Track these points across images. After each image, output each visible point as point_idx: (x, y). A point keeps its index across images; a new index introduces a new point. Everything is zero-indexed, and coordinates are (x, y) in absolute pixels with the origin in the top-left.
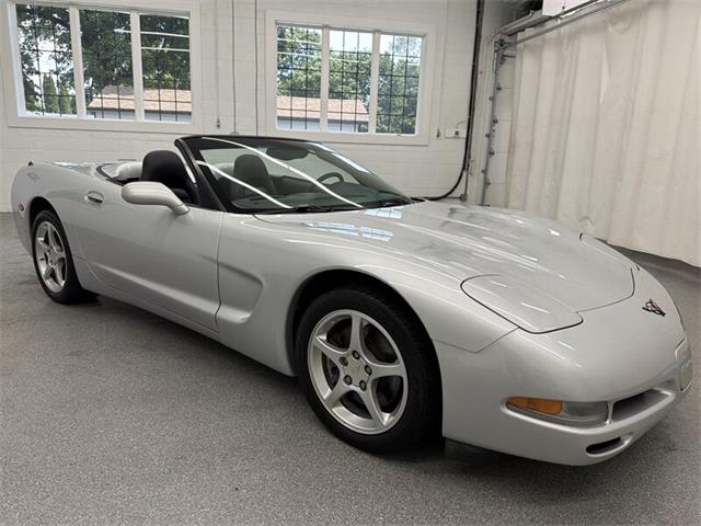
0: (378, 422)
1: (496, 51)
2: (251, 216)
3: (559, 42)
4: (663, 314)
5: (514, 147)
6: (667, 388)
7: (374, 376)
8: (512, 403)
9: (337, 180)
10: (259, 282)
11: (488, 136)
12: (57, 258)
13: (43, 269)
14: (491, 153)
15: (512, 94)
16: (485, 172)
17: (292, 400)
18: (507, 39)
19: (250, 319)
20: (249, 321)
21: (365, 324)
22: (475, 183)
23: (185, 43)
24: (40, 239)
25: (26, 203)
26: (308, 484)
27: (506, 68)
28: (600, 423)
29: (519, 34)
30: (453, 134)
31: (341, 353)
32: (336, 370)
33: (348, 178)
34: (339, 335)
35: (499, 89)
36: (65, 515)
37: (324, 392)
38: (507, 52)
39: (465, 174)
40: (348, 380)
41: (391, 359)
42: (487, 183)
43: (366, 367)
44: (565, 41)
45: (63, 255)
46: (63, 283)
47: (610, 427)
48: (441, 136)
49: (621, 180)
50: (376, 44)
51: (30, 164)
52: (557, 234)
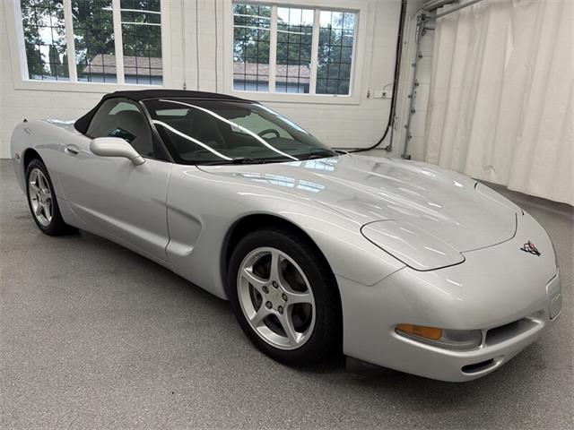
0: (292, 340)
1: (418, 25)
2: (194, 167)
3: (472, 16)
4: (538, 254)
5: (432, 106)
6: (538, 318)
7: (289, 303)
8: (400, 329)
9: (274, 135)
10: (198, 222)
11: (410, 97)
12: (45, 198)
13: (35, 207)
14: (413, 111)
15: (431, 61)
16: (407, 127)
17: (228, 319)
18: (428, 14)
19: (192, 253)
20: (192, 254)
21: (282, 260)
22: (398, 136)
23: (157, 19)
24: (33, 183)
25: (21, 153)
26: (232, 390)
27: (426, 39)
28: (475, 347)
29: (438, 9)
30: (381, 95)
31: (263, 283)
32: (259, 296)
33: (283, 134)
34: (262, 268)
35: (420, 57)
36: (32, 411)
37: (251, 313)
38: (427, 25)
39: (390, 129)
40: (269, 305)
41: (303, 289)
42: (409, 137)
43: (283, 294)
44: (477, 16)
45: (50, 196)
46: (50, 219)
47: (483, 351)
48: (371, 97)
49: (521, 135)
50: (316, 18)
51: (25, 121)
52: (460, 186)
